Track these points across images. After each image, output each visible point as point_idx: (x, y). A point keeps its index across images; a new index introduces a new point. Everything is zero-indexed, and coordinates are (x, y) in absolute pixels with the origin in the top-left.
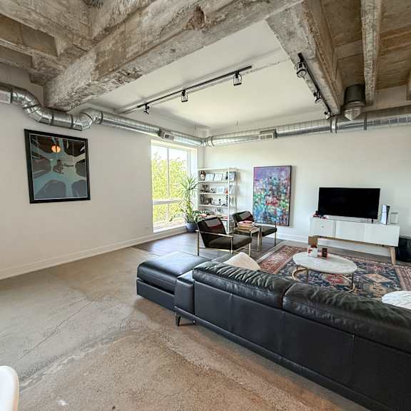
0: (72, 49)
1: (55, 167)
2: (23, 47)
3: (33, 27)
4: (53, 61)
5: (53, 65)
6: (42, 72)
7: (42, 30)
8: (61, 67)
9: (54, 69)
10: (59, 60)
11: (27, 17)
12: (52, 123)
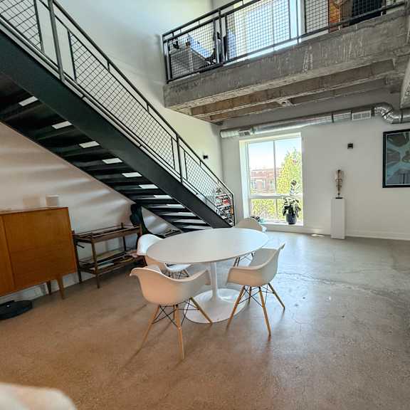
0: (399, 59)
1: (404, 158)
2: (372, 77)
3: (368, 64)
4: (394, 74)
5: (395, 76)
6: (392, 84)
7: (374, 62)
8: (402, 74)
9: (398, 78)
10: (397, 71)
11: (363, 61)
12: (402, 122)
